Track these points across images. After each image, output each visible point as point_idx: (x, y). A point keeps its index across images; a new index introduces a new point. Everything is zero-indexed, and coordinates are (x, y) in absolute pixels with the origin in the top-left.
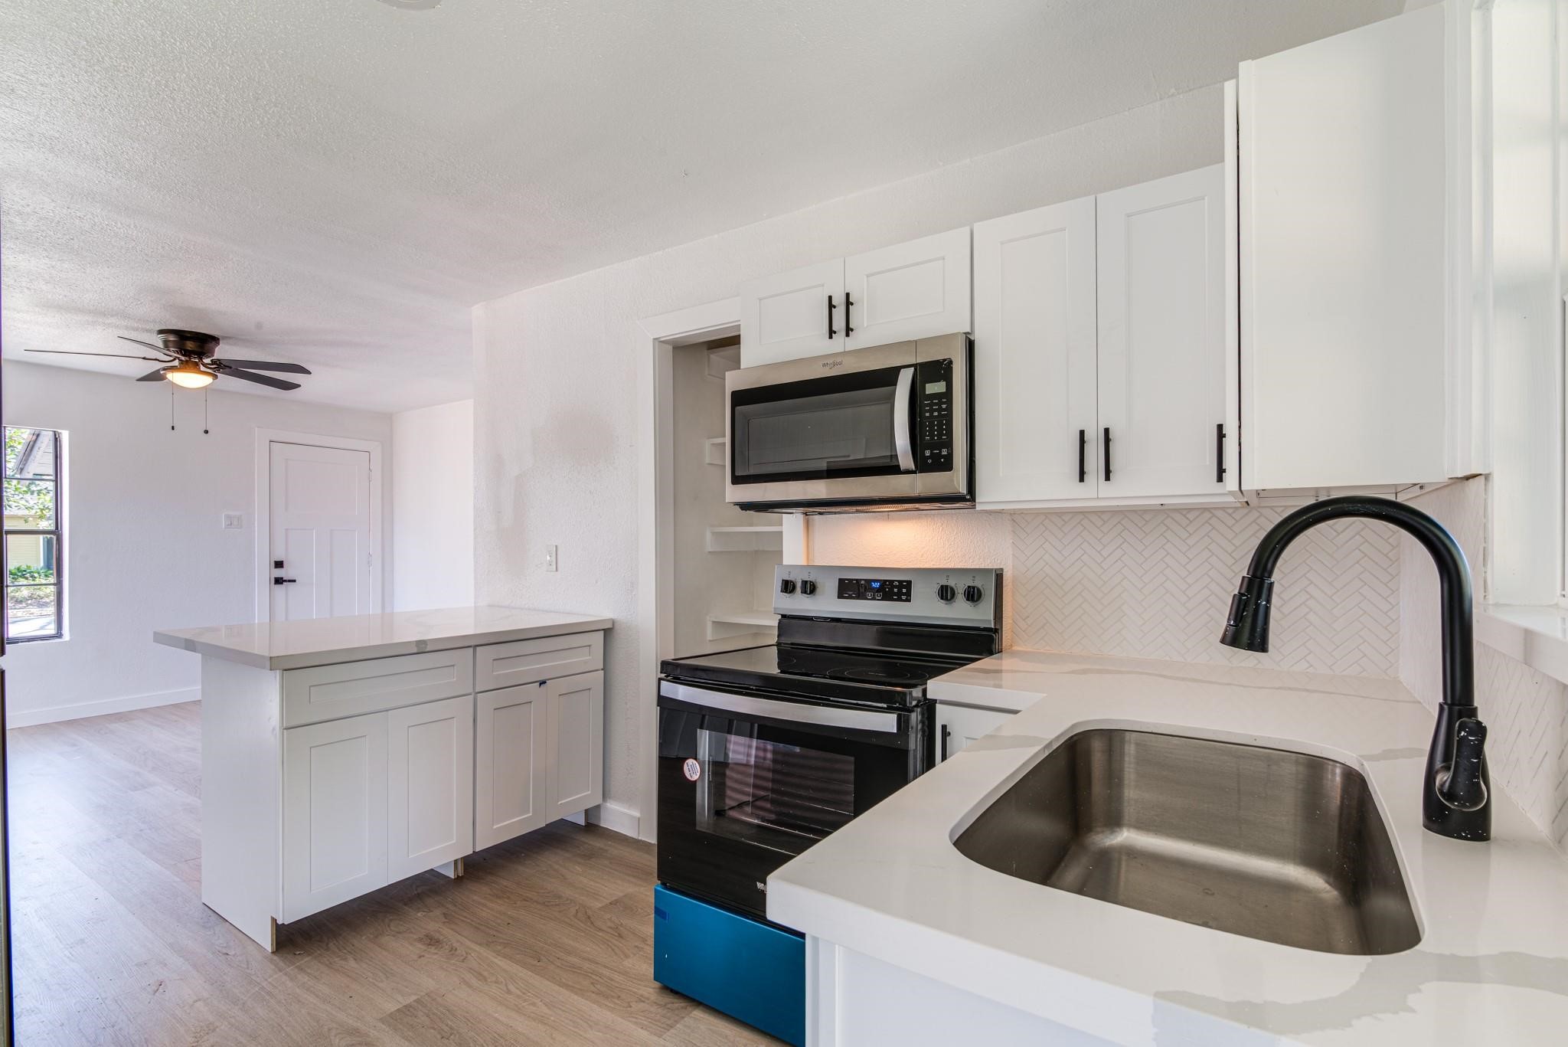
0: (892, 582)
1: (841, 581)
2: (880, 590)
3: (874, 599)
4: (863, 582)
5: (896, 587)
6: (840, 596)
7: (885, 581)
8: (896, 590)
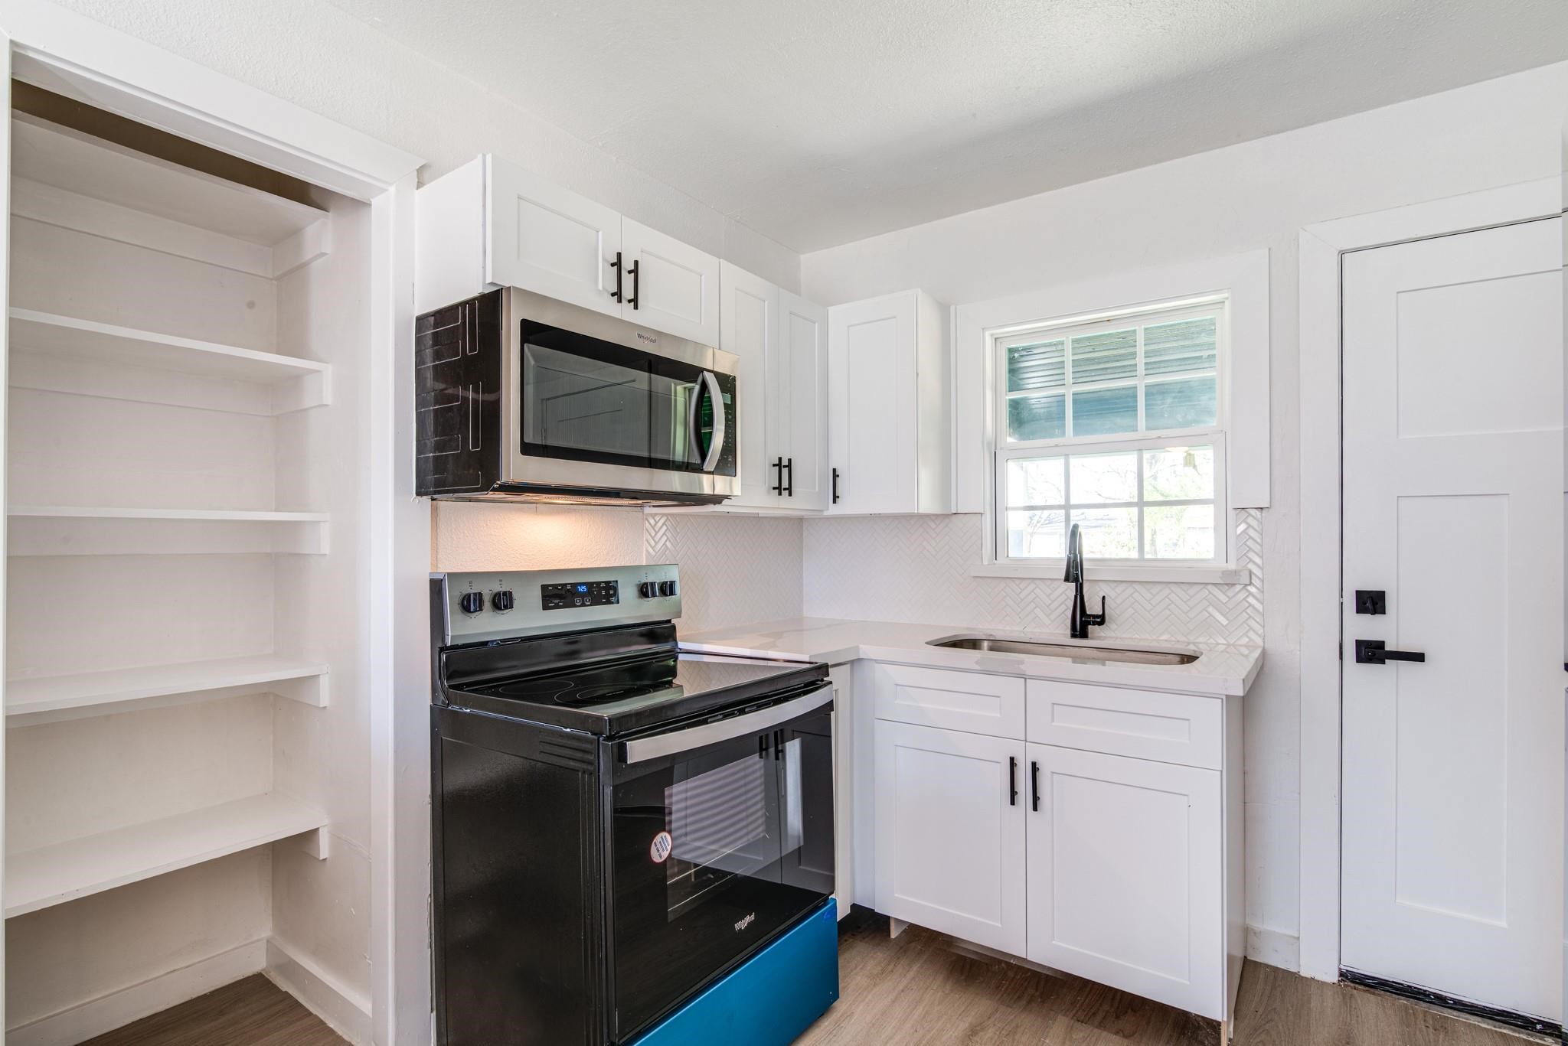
0: (598, 583)
1: (544, 587)
2: (589, 593)
3: (583, 605)
4: (569, 587)
5: (604, 588)
6: (545, 607)
7: (592, 583)
8: (603, 592)
